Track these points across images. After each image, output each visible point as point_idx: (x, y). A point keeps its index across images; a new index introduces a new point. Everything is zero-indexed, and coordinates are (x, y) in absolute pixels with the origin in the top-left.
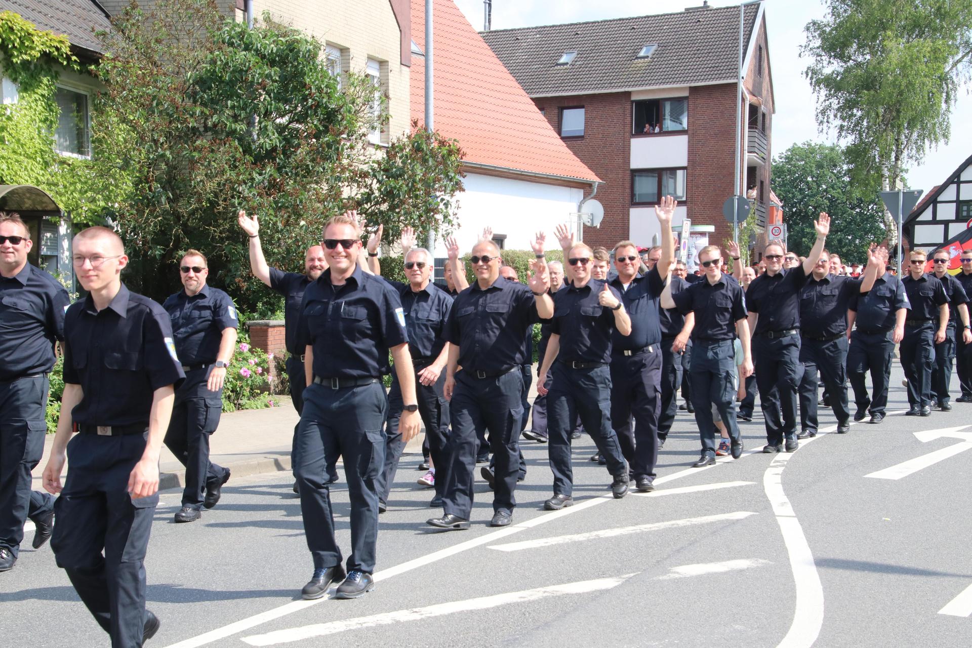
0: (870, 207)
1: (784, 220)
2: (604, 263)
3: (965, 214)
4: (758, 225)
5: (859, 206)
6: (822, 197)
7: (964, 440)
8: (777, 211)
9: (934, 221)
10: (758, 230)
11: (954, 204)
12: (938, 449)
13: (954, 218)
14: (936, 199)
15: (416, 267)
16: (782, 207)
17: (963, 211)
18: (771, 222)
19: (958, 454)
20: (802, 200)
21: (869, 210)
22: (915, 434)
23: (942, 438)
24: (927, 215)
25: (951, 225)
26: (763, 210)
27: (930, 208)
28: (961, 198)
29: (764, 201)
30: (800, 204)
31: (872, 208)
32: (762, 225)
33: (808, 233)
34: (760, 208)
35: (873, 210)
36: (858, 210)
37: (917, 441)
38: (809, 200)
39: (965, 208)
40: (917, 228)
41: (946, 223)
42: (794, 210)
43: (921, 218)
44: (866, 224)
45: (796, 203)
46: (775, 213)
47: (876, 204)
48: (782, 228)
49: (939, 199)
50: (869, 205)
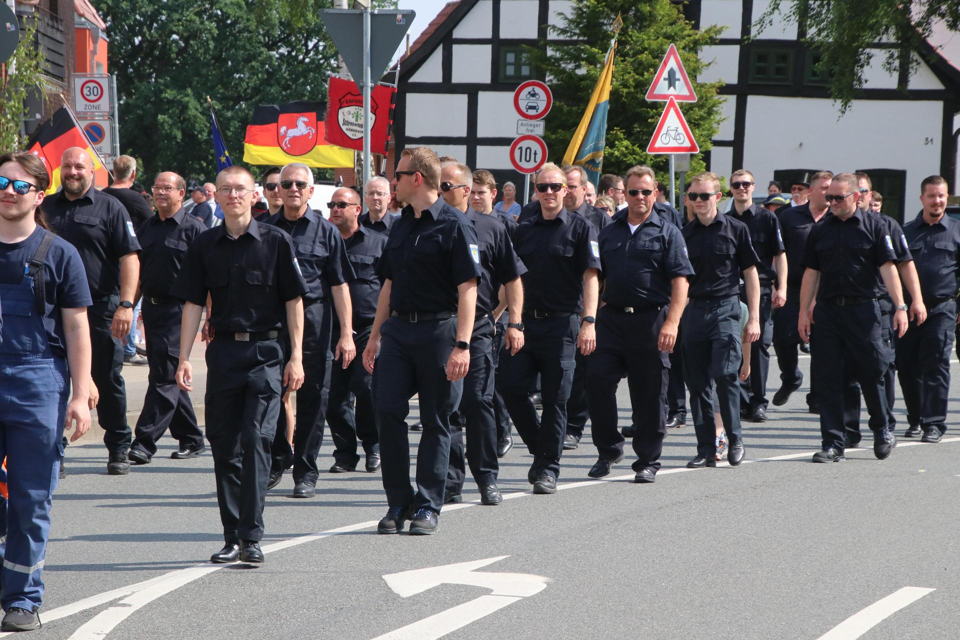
0: (311, 45)
1: (113, 65)
2: (486, 188)
3: (510, 71)
4: (47, 73)
5: (286, 42)
6: (199, 14)
7: (488, 591)
8: (95, 41)
9: (447, 86)
10: (47, 86)
11: (488, 48)
12: (434, 612)
13: (487, 79)
14: (450, 33)
15: (295, 188)
16: (108, 31)
17: (506, 64)
18: (81, 66)
19: (473, 624)
20: (154, 17)
21: (308, 52)
22: (386, 577)
23: (444, 585)
24: (431, 71)
25: (482, 96)
26: (58, 36)
27: (437, 56)
28: (503, 35)
29: (60, 15)
30: (150, 27)
31: (316, 46)
32: (58, 74)
33: (170, 102)
34: (49, 32)
35: (317, 52)
36: (284, 50)
37: (390, 596)
38: (170, 19)
39: (511, 57)
40: (413, 100)
41: (472, 91)
42: (137, 40)
43: (420, 76)
44: (304, 84)
45: (141, 24)
46: (90, 46)
47: (324, 39)
48: (105, 83)
49: (458, 33)
50: (308, 38)
